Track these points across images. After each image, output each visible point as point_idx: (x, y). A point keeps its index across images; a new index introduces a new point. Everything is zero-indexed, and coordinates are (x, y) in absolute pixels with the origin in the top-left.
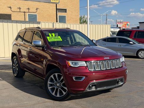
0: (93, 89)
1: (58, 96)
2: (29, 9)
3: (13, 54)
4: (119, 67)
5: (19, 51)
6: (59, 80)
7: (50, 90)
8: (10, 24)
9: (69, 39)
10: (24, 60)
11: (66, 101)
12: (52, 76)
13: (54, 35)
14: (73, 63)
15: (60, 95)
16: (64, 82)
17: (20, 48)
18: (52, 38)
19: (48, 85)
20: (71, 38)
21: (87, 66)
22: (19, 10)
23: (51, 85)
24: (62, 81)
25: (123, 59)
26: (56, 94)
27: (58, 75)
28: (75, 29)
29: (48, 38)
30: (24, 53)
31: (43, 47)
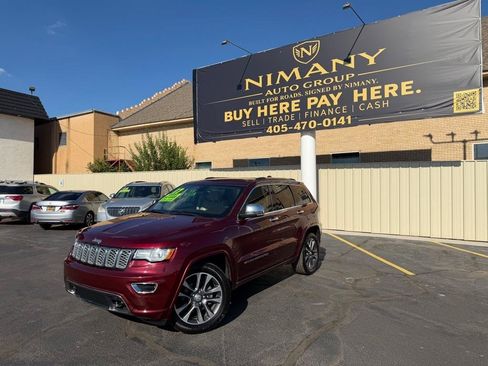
2: (476, 133)
8: (425, 171)
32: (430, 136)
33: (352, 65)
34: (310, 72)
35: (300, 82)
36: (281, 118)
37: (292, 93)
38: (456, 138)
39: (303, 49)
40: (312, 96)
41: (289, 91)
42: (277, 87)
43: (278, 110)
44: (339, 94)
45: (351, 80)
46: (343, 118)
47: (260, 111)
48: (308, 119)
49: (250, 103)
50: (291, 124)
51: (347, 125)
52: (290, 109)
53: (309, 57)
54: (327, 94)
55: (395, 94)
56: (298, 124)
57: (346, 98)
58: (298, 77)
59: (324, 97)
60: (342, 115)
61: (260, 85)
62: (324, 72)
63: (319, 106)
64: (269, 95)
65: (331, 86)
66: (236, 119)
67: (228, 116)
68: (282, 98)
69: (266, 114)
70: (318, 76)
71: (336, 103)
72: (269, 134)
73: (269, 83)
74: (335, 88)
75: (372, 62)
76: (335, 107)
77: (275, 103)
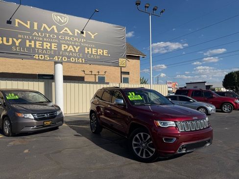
0: (184, 151)
1: (144, 157)
2: (99, 72)
4: (207, 128)
6: (145, 140)
7: (135, 150)
11: (153, 164)
12: (137, 136)
13: (134, 94)
14: (161, 123)
15: (146, 156)
16: (151, 142)
18: (132, 97)
19: (133, 145)
21: (177, 126)
22: (90, 73)
23: (135, 145)
24: (148, 141)
26: (142, 155)
27: (144, 134)
29: (129, 97)
31: (124, 105)
32: (84, 71)
33: (84, 35)
34: (63, 31)
35: (58, 35)
36: (44, 51)
37: (52, 39)
38: (93, 73)
39: (58, 17)
40: (64, 44)
41: (49, 37)
42: (42, 32)
43: (42, 46)
44: (79, 47)
45: (84, 42)
46: (80, 59)
47: (28, 43)
48: (63, 56)
49: (19, 36)
50: (51, 56)
51: (82, 63)
52: (51, 47)
54: (73, 45)
55: (102, 54)
56: (56, 57)
57: (82, 50)
58: (56, 31)
59: (71, 46)
61: (28, 26)
62: (71, 34)
63: (68, 50)
64: (35, 36)
65: (74, 42)
66: (5, 43)
68: (45, 39)
69: (33, 46)
70: (67, 35)
71: (77, 51)
72: (35, 59)
73: (36, 28)
74: (76, 44)
75: (93, 37)
76: (77, 53)
77: (40, 41)
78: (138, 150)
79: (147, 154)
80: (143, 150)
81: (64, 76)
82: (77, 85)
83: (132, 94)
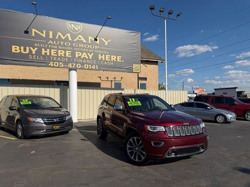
0: (173, 155)
1: (137, 160)
2: (115, 78)
3: (98, 117)
4: (200, 133)
5: (103, 114)
6: (138, 144)
7: (129, 154)
9: (148, 103)
10: (107, 122)
11: (145, 167)
12: (131, 140)
13: (134, 101)
14: (151, 127)
15: (139, 159)
16: (143, 146)
17: (105, 111)
18: (132, 103)
19: (128, 148)
20: (150, 103)
21: (166, 131)
22: (106, 79)
23: (130, 149)
24: (141, 145)
25: (203, 125)
26: (135, 158)
27: (137, 138)
28: (154, 95)
29: (129, 102)
30: (107, 116)
31: (123, 110)
32: (100, 77)
33: (98, 42)
34: (77, 39)
35: (72, 42)
36: (59, 59)
37: (67, 47)
38: (109, 79)
39: (73, 25)
40: (78, 51)
41: (64, 45)
42: (57, 41)
43: (57, 53)
44: (92, 54)
45: (98, 49)
46: (94, 66)
47: (43, 52)
48: (77, 63)
49: (36, 45)
50: (66, 63)
51: (96, 70)
52: (65, 54)
53: (76, 31)
54: (86, 52)
55: (115, 60)
56: (70, 64)
57: (95, 57)
58: (70, 39)
59: (84, 54)
60: (94, 64)
61: (44, 35)
62: (84, 41)
63: (82, 57)
64: (51, 44)
65: (88, 49)
66: (23, 51)
67: (15, 49)
68: (60, 47)
69: (48, 54)
70: (82, 42)
71: (90, 58)
72: (51, 67)
73: (51, 36)
74: (90, 51)
75: (106, 44)
76: (90, 60)
77: (55, 49)
78: (131, 153)
79: (140, 158)
80: (136, 153)
81: (78, 82)
82: (91, 91)
83: (132, 100)
